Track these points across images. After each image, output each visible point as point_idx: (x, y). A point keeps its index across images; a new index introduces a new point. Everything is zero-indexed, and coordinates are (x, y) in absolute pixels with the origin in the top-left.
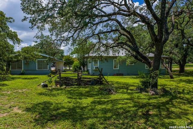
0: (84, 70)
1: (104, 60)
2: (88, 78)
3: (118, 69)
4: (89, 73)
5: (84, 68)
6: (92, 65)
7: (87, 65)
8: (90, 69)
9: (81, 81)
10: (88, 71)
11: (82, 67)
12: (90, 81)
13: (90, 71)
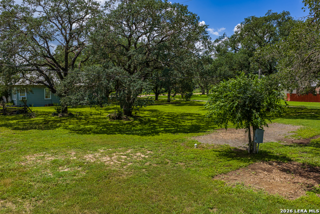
0: (7, 100)
1: (30, 92)
2: (13, 109)
3: (50, 99)
4: (14, 104)
5: (7, 98)
6: (18, 96)
7: (11, 95)
8: (15, 99)
9: (7, 111)
10: (12, 102)
11: (4, 97)
12: (15, 111)
13: (16, 102)
